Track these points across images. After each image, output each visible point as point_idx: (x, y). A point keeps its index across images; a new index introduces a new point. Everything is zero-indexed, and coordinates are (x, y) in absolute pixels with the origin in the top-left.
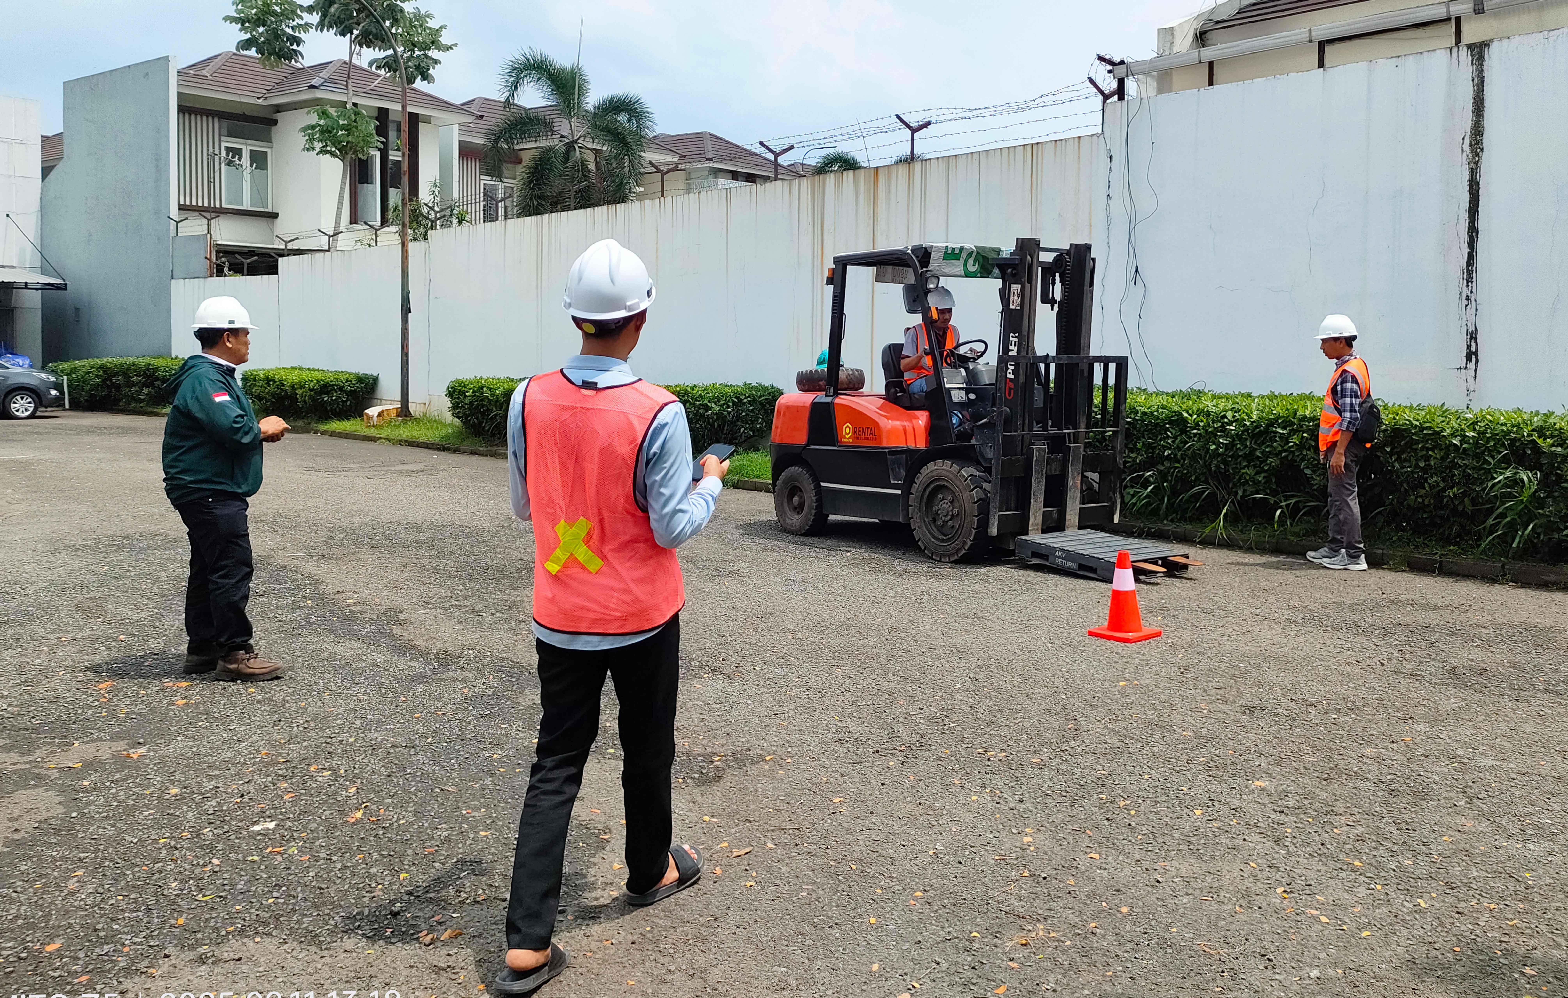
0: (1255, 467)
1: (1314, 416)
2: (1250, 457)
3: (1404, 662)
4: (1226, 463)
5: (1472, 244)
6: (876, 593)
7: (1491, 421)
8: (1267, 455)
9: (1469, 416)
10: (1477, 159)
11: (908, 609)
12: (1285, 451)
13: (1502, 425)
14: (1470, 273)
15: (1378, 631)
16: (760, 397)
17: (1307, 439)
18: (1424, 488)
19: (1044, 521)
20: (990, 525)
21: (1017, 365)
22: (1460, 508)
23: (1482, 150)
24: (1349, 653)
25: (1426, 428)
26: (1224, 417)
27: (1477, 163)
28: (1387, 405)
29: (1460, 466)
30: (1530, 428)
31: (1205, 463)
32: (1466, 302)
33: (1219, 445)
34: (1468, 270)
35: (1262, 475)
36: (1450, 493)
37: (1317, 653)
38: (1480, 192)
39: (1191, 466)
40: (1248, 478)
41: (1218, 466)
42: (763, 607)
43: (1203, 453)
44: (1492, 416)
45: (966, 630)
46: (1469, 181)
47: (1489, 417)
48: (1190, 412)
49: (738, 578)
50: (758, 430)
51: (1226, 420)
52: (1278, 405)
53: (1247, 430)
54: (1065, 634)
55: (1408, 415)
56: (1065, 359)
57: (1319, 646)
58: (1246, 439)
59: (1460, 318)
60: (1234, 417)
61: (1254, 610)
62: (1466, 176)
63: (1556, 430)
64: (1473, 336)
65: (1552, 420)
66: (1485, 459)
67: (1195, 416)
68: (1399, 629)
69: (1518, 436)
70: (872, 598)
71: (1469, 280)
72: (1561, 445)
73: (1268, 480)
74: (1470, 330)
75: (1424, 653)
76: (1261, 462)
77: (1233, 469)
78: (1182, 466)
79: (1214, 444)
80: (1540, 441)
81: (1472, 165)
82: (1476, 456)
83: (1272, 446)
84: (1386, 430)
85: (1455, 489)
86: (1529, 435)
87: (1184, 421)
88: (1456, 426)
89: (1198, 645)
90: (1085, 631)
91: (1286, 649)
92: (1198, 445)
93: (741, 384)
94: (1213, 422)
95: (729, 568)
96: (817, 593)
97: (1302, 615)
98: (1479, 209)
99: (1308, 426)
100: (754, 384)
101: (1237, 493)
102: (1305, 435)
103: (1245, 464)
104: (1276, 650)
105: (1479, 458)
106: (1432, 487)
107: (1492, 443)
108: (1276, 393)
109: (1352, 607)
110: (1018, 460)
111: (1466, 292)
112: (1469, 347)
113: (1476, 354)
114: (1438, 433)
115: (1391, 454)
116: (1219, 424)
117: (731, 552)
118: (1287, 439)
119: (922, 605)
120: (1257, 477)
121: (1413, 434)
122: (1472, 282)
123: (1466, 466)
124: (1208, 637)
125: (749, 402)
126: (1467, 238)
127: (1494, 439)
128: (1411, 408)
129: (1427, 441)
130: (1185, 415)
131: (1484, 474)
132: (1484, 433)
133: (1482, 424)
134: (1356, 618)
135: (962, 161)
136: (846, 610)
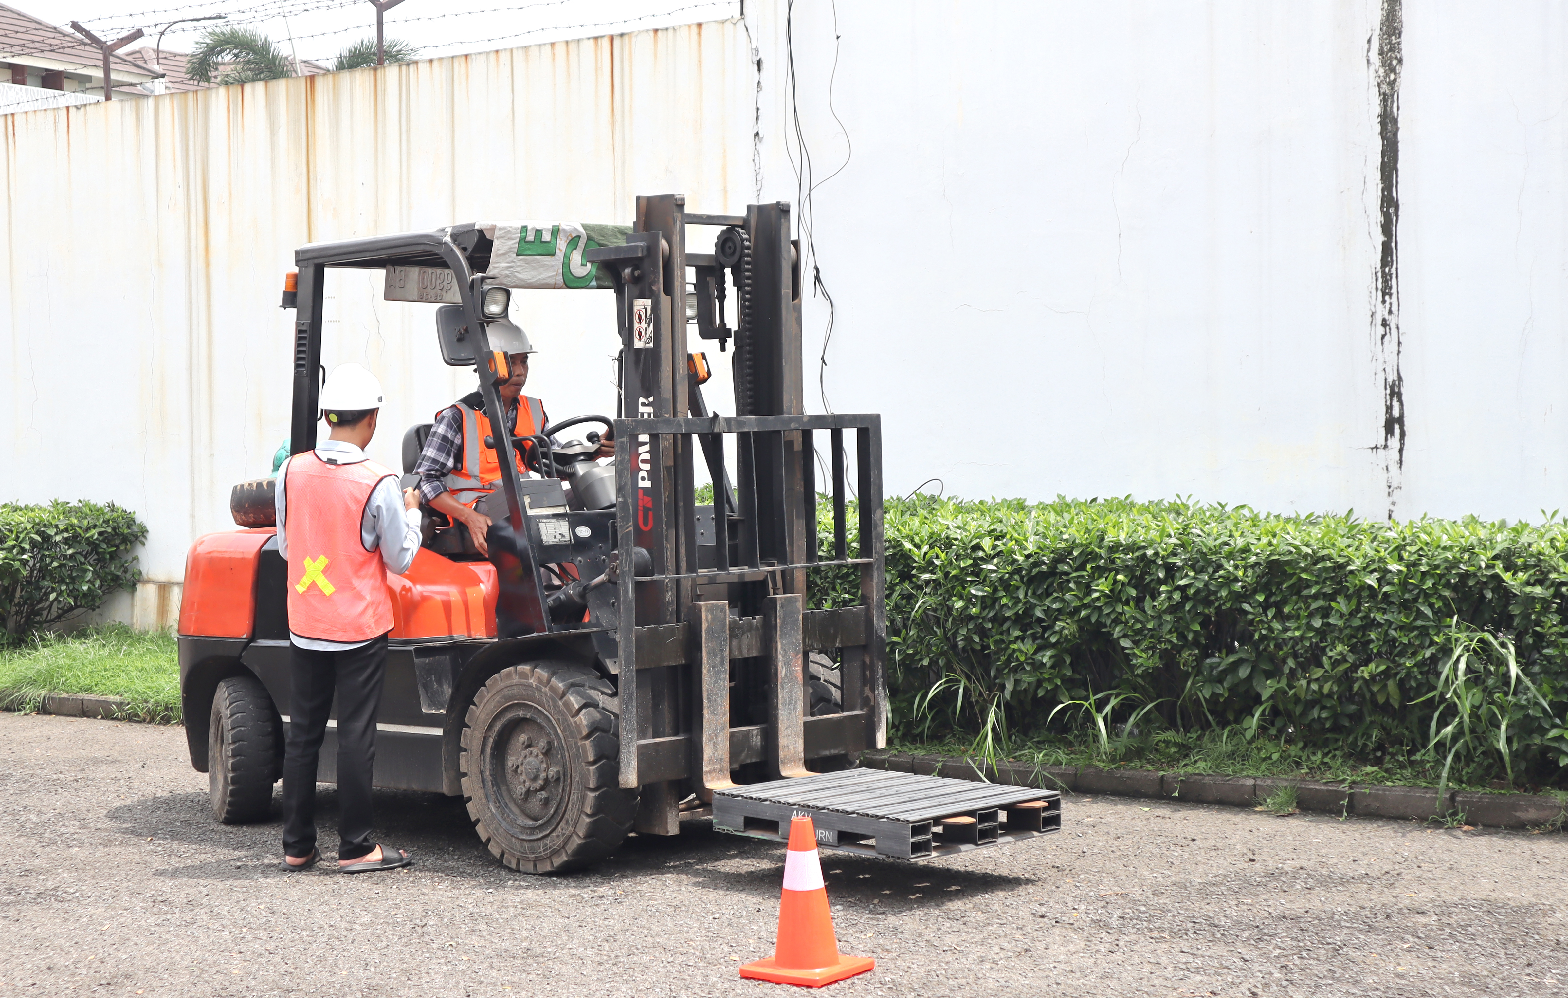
0: (1034, 637)
1: (1134, 543)
2: (1024, 620)
3: (1291, 989)
4: (984, 633)
5: (1387, 228)
6: (336, 920)
7: (1427, 544)
8: (1053, 616)
9: (1391, 535)
10: (1392, 77)
11: (398, 948)
12: (1085, 606)
13: (1445, 549)
14: (1386, 279)
15: (1246, 934)
16: (88, 529)
17: (1123, 584)
18: (1321, 666)
19: (734, 754)
20: (623, 769)
21: (654, 437)
22: (1381, 699)
23: (1400, 61)
24: (1199, 978)
25: (1323, 559)
26: (977, 547)
27: (1392, 84)
28: (1256, 516)
29: (1379, 625)
30: (1490, 554)
31: (945, 633)
32: (1381, 330)
33: (969, 600)
34: (1384, 275)
35: (1049, 653)
36: (1365, 672)
37: (1145, 982)
38: (1401, 136)
39: (920, 640)
40: (1022, 659)
41: (968, 639)
42: (111, 962)
43: (941, 614)
44: (1429, 534)
45: (512, 983)
46: (1380, 116)
47: (1424, 537)
48: (917, 540)
49: (56, 905)
50: (85, 595)
51: (981, 554)
52: (1071, 522)
53: (1018, 571)
54: (699, 979)
55: (1294, 537)
56: (752, 423)
57: (1147, 968)
58: (1018, 588)
59: (1374, 359)
60: (994, 547)
61: (1037, 907)
62: (1376, 108)
63: (1532, 556)
64: (1395, 391)
65: (1524, 539)
66: (1418, 609)
67: (925, 548)
68: (1282, 926)
69: (1472, 569)
70: (329, 931)
71: (1386, 291)
72: (1540, 582)
73: (1058, 662)
74: (1390, 380)
75: (1320, 969)
76: (1045, 629)
77: (996, 642)
78: (904, 640)
79: (961, 598)
80: (1507, 576)
81: (1385, 88)
82: (1405, 606)
83: (1063, 600)
84: (1257, 564)
85: (1372, 666)
86: (1488, 567)
87: (906, 557)
88: (1372, 553)
89: (939, 983)
90: (734, 970)
91: (1092, 977)
92: (932, 601)
93: (46, 503)
94: (958, 557)
95: (37, 884)
96: (217, 925)
97: (1119, 913)
98: (1399, 166)
99: (1124, 560)
100: (74, 503)
101: (1003, 687)
102: (1120, 577)
103: (1017, 633)
104: (1076, 983)
105: (1410, 609)
106: (1335, 663)
107: (1429, 584)
108: (1069, 500)
109: (1204, 892)
110: (672, 631)
111: (1381, 312)
112: (1389, 408)
113: (1400, 420)
114: (1341, 567)
115: (1266, 606)
116: (970, 562)
117: (39, 851)
118: (1088, 586)
119: (426, 938)
120: (1038, 657)
121: (1304, 570)
122: (1391, 295)
123: (1389, 623)
124: (957, 966)
125: (66, 541)
126: (1380, 218)
127: (1433, 576)
128: (1296, 521)
129: (1324, 582)
130: (908, 545)
131: (1416, 637)
132: (1415, 564)
133: (1413, 549)
134: (1210, 910)
135: (478, 65)
136: (277, 959)
